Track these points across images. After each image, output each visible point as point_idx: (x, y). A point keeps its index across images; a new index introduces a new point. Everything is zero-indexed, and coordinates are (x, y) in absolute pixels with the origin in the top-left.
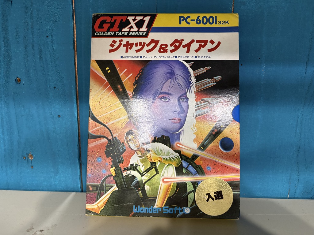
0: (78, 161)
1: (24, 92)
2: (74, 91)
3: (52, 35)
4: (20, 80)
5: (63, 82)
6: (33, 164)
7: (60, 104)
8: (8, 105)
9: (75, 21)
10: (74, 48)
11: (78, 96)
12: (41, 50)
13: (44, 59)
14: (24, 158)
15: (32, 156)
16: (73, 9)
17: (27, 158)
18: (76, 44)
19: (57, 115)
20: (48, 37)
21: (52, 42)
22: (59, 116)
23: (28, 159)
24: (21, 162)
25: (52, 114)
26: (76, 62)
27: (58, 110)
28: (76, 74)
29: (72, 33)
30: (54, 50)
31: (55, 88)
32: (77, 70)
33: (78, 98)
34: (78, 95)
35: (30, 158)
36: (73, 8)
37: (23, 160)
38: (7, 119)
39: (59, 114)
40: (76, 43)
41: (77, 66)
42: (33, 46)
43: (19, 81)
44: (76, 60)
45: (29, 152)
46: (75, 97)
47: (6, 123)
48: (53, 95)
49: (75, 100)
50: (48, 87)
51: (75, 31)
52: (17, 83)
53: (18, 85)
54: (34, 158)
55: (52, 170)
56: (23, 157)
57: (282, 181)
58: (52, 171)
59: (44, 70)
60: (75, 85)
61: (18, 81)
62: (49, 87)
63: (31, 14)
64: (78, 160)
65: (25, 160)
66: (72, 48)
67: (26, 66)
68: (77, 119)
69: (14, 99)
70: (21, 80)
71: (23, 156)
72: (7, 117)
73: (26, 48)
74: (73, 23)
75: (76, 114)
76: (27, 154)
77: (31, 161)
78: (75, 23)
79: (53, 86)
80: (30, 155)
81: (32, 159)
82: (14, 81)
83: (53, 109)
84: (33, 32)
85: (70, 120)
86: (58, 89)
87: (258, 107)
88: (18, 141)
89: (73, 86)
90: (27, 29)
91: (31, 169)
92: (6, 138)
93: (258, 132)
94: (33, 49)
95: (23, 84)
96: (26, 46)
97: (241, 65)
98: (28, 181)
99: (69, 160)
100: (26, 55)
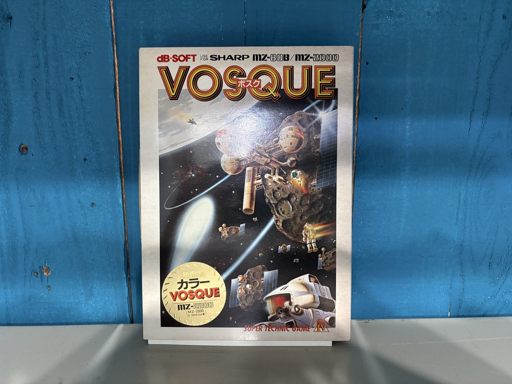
0: (125, 275)
1: (33, 168)
2: (116, 165)
3: (79, 76)
4: (26, 148)
5: (99, 150)
6: (50, 283)
7: (94, 185)
8: (7, 189)
9: (115, 54)
10: (116, 97)
11: (122, 171)
12: (62, 100)
13: (66, 115)
14: (36, 274)
15: (48, 270)
16: (113, 35)
17: (39, 274)
18: (118, 90)
19: (90, 203)
20: (73, 79)
21: (79, 87)
22: (93, 204)
23: (41, 275)
24: (30, 280)
25: (81, 201)
26: (119, 118)
27: (90, 195)
28: (119, 137)
29: (111, 72)
30: (82, 100)
31: (85, 160)
32: (120, 130)
33: (123, 174)
34: (122, 169)
35: (45, 274)
36: (112, 33)
37: (34, 276)
38: (6, 212)
39: (93, 202)
40: (118, 88)
41: (120, 125)
42: (48, 93)
43: (25, 150)
44: (119, 114)
45: (44, 264)
46: (118, 173)
47: (4, 218)
48: (82, 172)
49: (119, 178)
50: (73, 158)
51: (117, 69)
52: (22, 154)
53: (23, 156)
54: (52, 274)
55: (83, 291)
56: (33, 273)
57: (439, 292)
58: (82, 293)
59: (66, 131)
60: (118, 153)
61: (23, 150)
62: (75, 158)
63: (44, 42)
64: (125, 273)
65: (37, 276)
66: (112, 96)
67: (36, 125)
68: (122, 208)
69: (17, 179)
70: (29, 148)
71: (33, 270)
72: (5, 209)
73: (35, 96)
74: (114, 56)
75: (121, 200)
76: (40, 267)
77: (46, 277)
78: (116, 56)
79: (82, 157)
80: (45, 268)
81: (49, 274)
82: (17, 151)
83: (83, 194)
84: (48, 71)
85: (111, 209)
86: (90, 161)
87: (402, 182)
88: (24, 247)
89: (115, 157)
90: (38, 67)
91: (47, 290)
93: (402, 219)
94: (48, 98)
95: (33, 155)
96: (36, 93)
97: (376, 119)
98: (42, 310)
99: (110, 274)
100: (37, 108)
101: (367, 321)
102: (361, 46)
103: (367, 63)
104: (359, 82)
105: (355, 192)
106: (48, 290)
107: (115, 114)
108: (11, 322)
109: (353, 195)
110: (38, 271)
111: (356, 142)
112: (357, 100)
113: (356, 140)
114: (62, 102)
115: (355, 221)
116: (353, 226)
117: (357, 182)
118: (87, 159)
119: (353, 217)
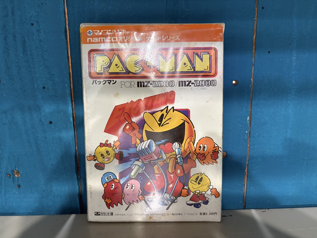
0: (76, 176)
1: (5, 95)
2: (68, 91)
3: (38, 22)
5: (54, 80)
6: (20, 183)
7: (51, 107)
9: (66, 4)
10: (66, 39)
11: (73, 97)
12: (25, 41)
13: (29, 53)
14: (9, 176)
15: (18, 172)
18: (68, 33)
19: (48, 122)
20: (33, 25)
21: (38, 31)
23: (13, 176)
24: (5, 181)
25: (42, 120)
26: (70, 55)
28: (69, 70)
29: (63, 18)
30: (40, 41)
31: (44, 88)
32: (70, 65)
33: (73, 99)
34: (73, 95)
35: (16, 176)
37: (8, 178)
39: (51, 121)
40: (68, 31)
41: (70, 60)
42: (15, 36)
44: (69, 53)
45: (15, 168)
46: (69, 98)
48: (42, 97)
49: (70, 102)
50: (35, 86)
51: (67, 16)
54: (21, 175)
56: (7, 175)
58: (44, 190)
59: (29, 66)
60: (69, 82)
64: (75, 174)
65: (10, 178)
66: (63, 37)
67: (6, 62)
68: (73, 125)
70: (1, 79)
71: (7, 173)
73: (5, 39)
74: (64, 6)
75: (72, 119)
76: (12, 171)
77: (17, 178)
78: (66, 6)
79: (42, 86)
80: (16, 171)
81: (19, 176)
83: (43, 114)
84: (14, 19)
85: (64, 126)
86: (48, 89)
87: (289, 102)
89: (66, 85)
90: (6, 16)
93: (289, 130)
94: (14, 40)
95: (4, 85)
96: (6, 37)
97: (269, 52)
98: (14, 203)
99: (65, 175)
100: (7, 48)
101: (264, 210)
103: (263, 8)
104: (256, 24)
105: (252, 110)
106: (19, 188)
107: (66, 52)
109: (251, 113)
110: (11, 173)
111: (253, 71)
112: (254, 38)
113: (253, 69)
114: (25, 43)
115: (252, 132)
116: (251, 137)
117: (254, 103)
118: (46, 87)
119: (251, 130)
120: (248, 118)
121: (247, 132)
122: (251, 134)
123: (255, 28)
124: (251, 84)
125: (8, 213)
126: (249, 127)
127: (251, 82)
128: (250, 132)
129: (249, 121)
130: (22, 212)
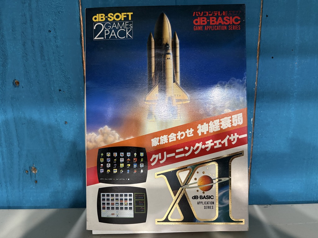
1: (23, 97)
2: (82, 94)
3: (55, 29)
4: (18, 83)
5: (69, 83)
6: (37, 178)
7: (67, 108)
8: (6, 112)
10: (81, 44)
12: (42, 47)
13: (46, 58)
14: (27, 172)
15: (35, 169)
17: (29, 172)
18: (83, 40)
19: (64, 122)
20: (50, 31)
21: (55, 37)
22: (66, 122)
23: (31, 173)
24: (23, 176)
25: (58, 120)
26: (84, 60)
27: (64, 116)
28: (84, 74)
29: (78, 26)
30: (57, 47)
31: (60, 90)
35: (34, 172)
37: (25, 174)
38: (5, 128)
40: (83, 38)
42: (33, 42)
43: (17, 84)
44: (84, 57)
45: (32, 165)
46: (83, 100)
47: (4, 132)
48: (58, 99)
50: (51, 89)
51: (82, 23)
52: (15, 87)
53: (16, 88)
54: (38, 172)
55: (60, 184)
56: (25, 171)
57: (316, 184)
58: (60, 185)
59: (46, 70)
60: (83, 86)
61: (16, 84)
62: (53, 89)
63: (30, 5)
65: (28, 174)
66: (79, 43)
67: (25, 66)
69: (12, 105)
70: (20, 82)
71: (25, 169)
72: (4, 126)
73: (24, 45)
74: (80, 14)
76: (30, 167)
77: (34, 175)
78: (81, 14)
79: (58, 89)
80: (33, 168)
81: (36, 172)
82: (12, 84)
83: (59, 115)
84: (32, 26)
86: (64, 91)
87: (291, 105)
88: (18, 153)
89: (81, 88)
90: (25, 23)
92: (4, 151)
93: (290, 131)
94: (33, 46)
95: (23, 88)
96: (25, 42)
97: (272, 58)
98: (31, 197)
99: (79, 172)
100: (25, 53)
101: (266, 206)
102: (263, 3)
103: (267, 16)
104: (260, 31)
105: (256, 112)
106: (36, 183)
107: (81, 57)
108: (11, 205)
109: (255, 114)
110: (28, 169)
111: (257, 75)
112: (258, 44)
113: (257, 74)
114: (43, 48)
115: (255, 133)
116: (254, 137)
117: (257, 105)
118: (61, 90)
119: (254, 131)
120: (252, 119)
121: (250, 132)
122: (254, 135)
123: (259, 35)
124: (255, 88)
125: (25, 207)
126: (253, 128)
127: (255, 85)
128: (253, 133)
129: (252, 122)
130: (38, 206)
